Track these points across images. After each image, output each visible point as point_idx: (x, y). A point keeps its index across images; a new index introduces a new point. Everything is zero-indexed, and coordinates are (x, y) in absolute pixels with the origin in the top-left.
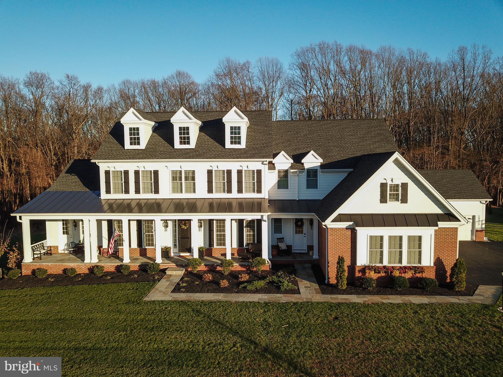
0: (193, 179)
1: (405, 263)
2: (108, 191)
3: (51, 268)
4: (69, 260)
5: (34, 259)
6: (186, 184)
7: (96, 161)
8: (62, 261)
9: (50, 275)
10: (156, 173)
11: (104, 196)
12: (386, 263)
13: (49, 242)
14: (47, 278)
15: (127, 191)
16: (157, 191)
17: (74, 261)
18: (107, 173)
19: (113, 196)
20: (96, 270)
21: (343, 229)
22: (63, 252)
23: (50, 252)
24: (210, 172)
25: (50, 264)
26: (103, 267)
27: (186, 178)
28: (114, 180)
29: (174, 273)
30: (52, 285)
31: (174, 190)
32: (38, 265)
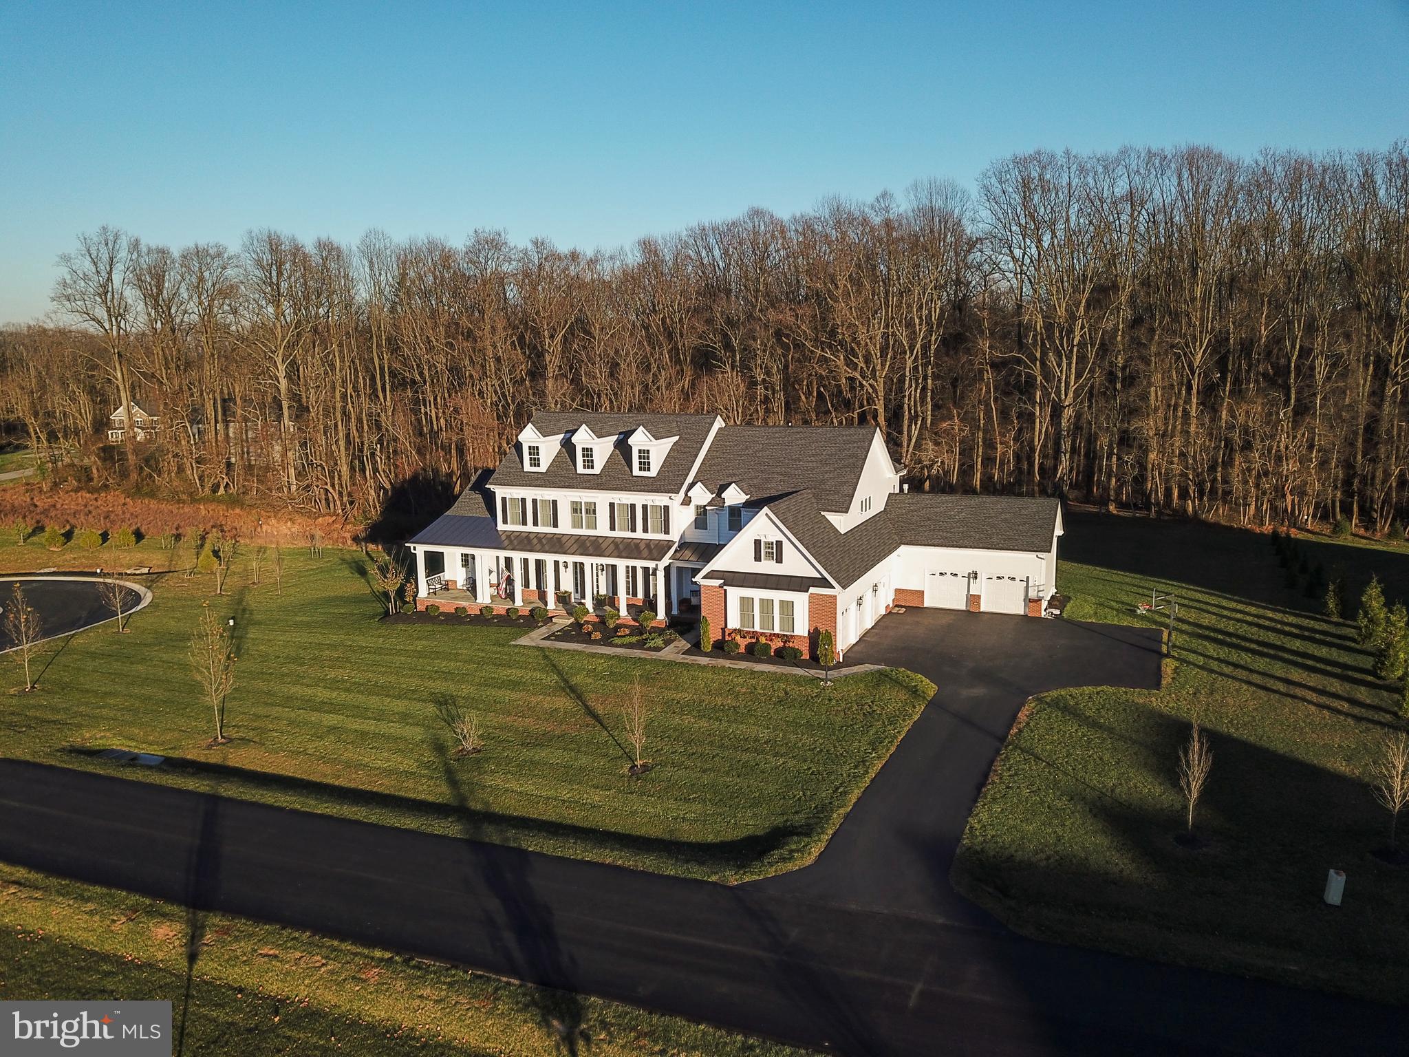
0: (594, 513)
1: (777, 630)
2: (505, 522)
3: (444, 606)
4: (463, 598)
5: (429, 594)
6: (587, 518)
7: (491, 487)
8: (456, 598)
9: (442, 614)
10: (555, 502)
11: (501, 526)
12: (757, 628)
13: (447, 575)
14: (438, 616)
15: (524, 523)
16: (555, 525)
17: (468, 599)
18: (504, 500)
19: (510, 527)
20: (484, 612)
21: (716, 587)
22: (461, 588)
23: (446, 588)
24: (612, 505)
25: (443, 601)
26: (492, 609)
27: (588, 512)
28: (511, 508)
29: (561, 621)
30: (442, 622)
31: (574, 526)
32: (432, 601)
